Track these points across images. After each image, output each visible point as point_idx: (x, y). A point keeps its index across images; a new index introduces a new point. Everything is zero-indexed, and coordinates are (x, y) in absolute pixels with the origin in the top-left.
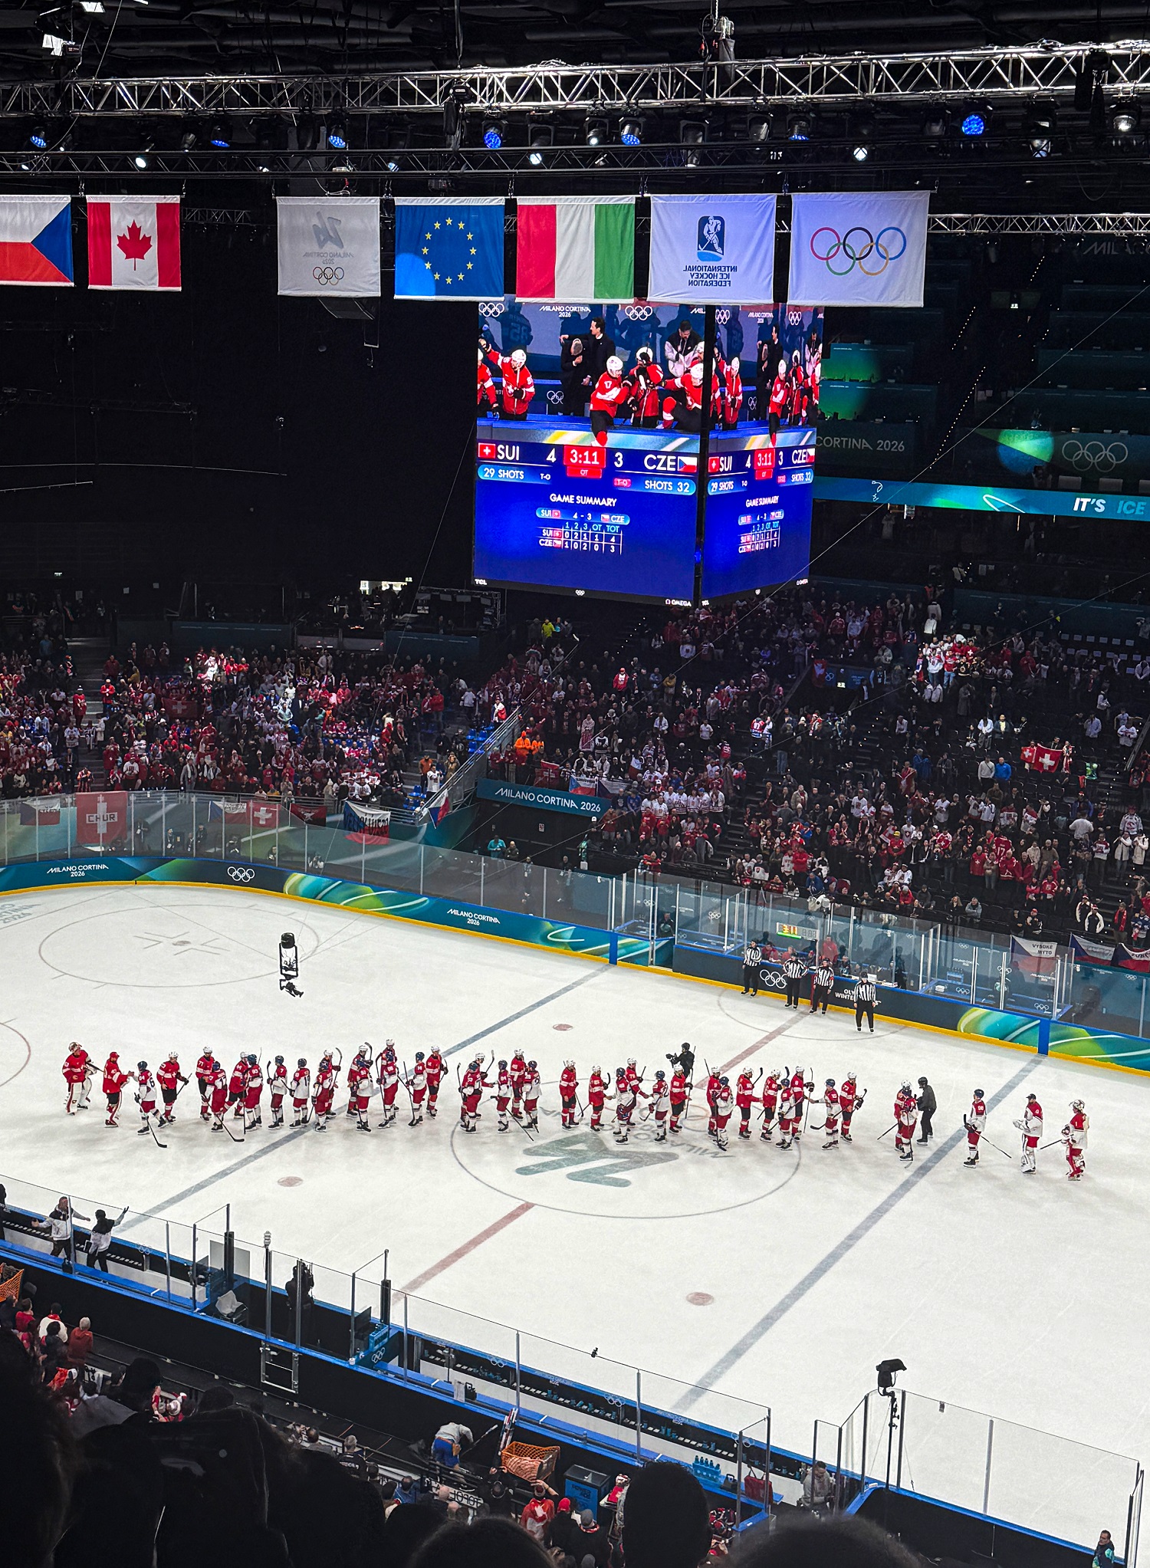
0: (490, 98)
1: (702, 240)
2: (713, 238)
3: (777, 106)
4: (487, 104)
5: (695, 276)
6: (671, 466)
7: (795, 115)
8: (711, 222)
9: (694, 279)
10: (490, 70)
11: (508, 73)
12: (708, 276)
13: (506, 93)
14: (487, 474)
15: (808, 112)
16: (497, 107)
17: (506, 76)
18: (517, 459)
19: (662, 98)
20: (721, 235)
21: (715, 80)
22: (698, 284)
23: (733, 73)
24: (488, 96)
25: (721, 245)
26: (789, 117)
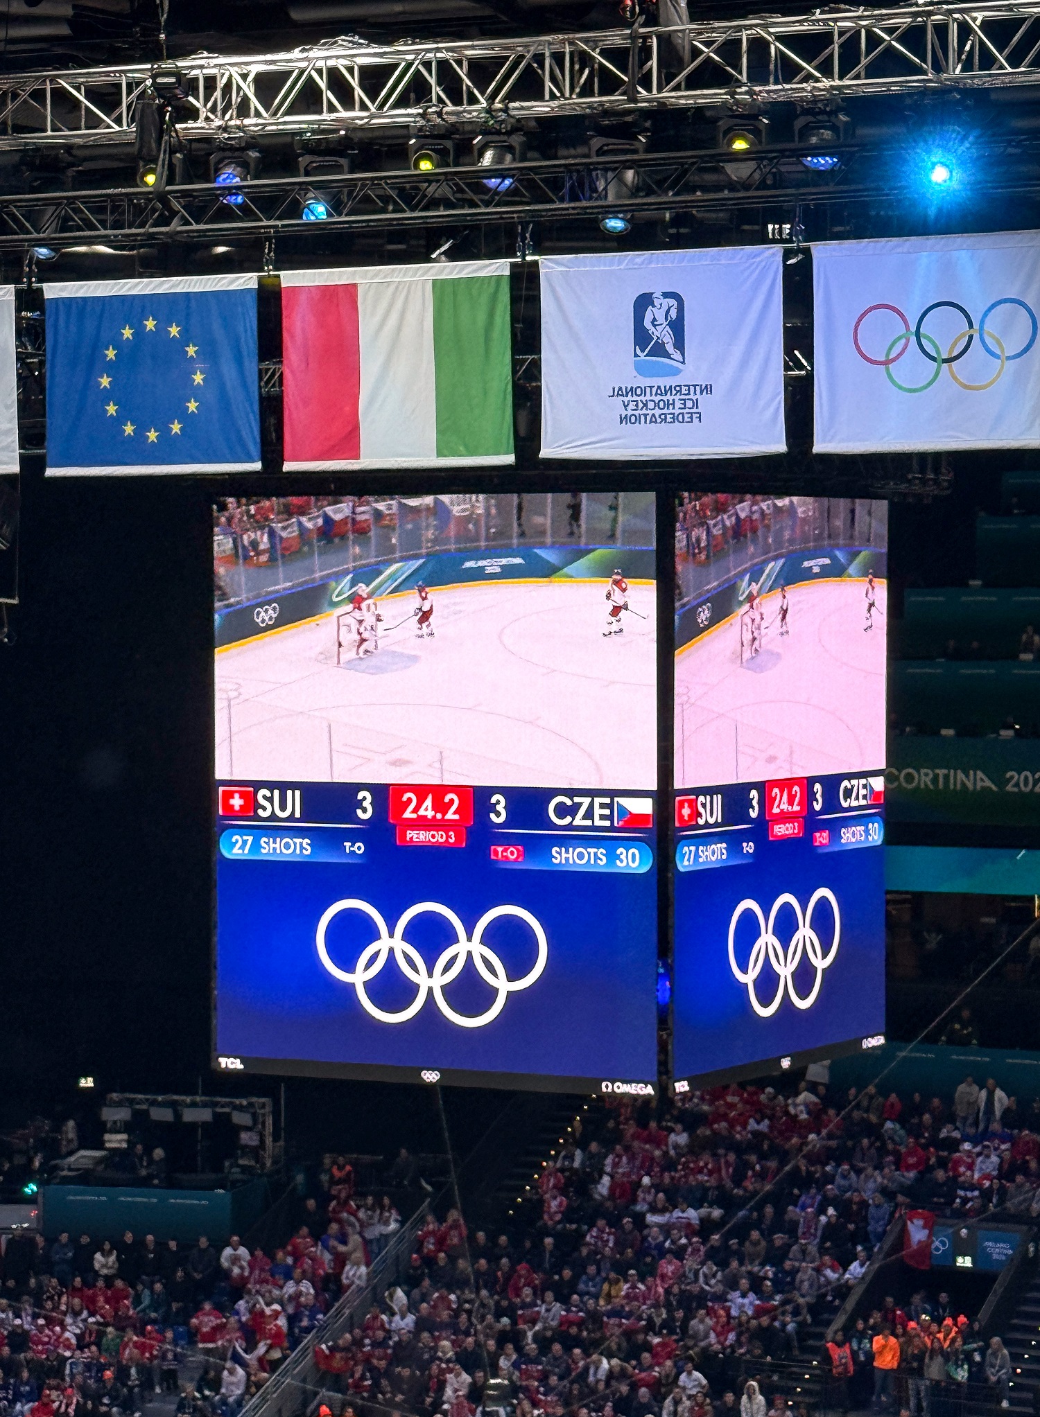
0: (224, 112)
1: (642, 337)
2: (663, 334)
3: (775, 104)
4: (218, 122)
5: (632, 406)
6: (602, 817)
7: (811, 118)
8: (656, 302)
9: (630, 412)
10: (223, 60)
11: (258, 63)
12: (657, 405)
13: (255, 103)
14: (236, 847)
15: (834, 113)
16: (238, 127)
17: (254, 69)
18: (298, 815)
19: (553, 97)
20: (677, 327)
21: (654, 63)
22: (638, 419)
23: (687, 47)
24: (220, 107)
25: (680, 344)
26: (799, 123)
